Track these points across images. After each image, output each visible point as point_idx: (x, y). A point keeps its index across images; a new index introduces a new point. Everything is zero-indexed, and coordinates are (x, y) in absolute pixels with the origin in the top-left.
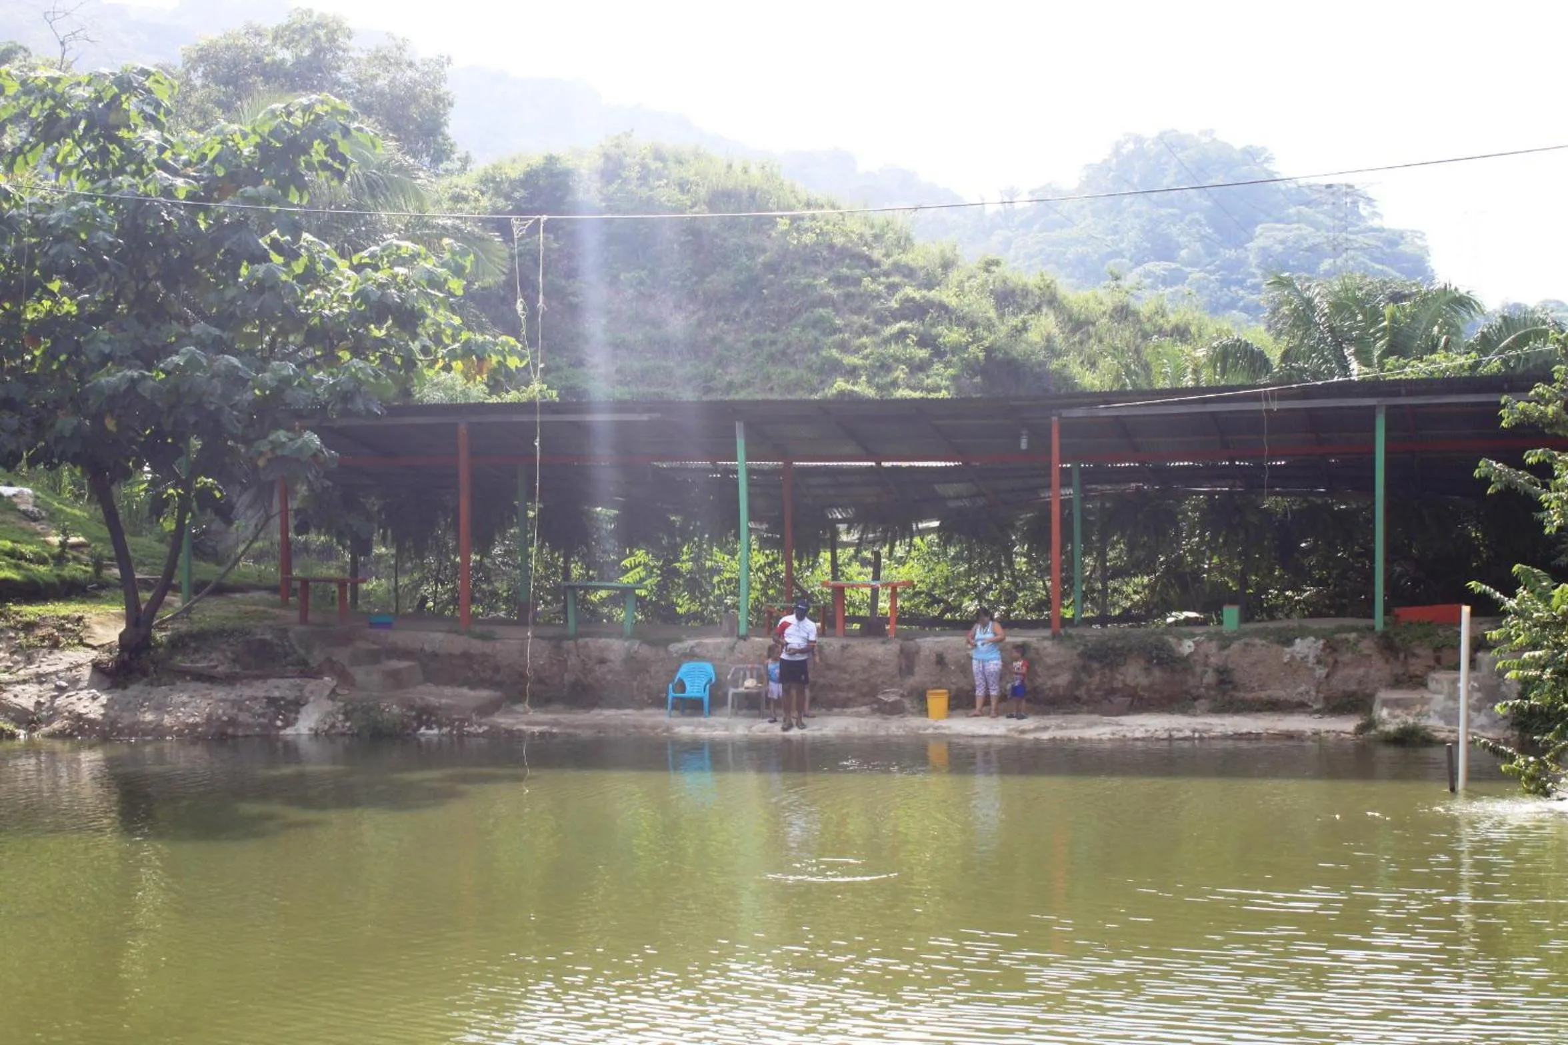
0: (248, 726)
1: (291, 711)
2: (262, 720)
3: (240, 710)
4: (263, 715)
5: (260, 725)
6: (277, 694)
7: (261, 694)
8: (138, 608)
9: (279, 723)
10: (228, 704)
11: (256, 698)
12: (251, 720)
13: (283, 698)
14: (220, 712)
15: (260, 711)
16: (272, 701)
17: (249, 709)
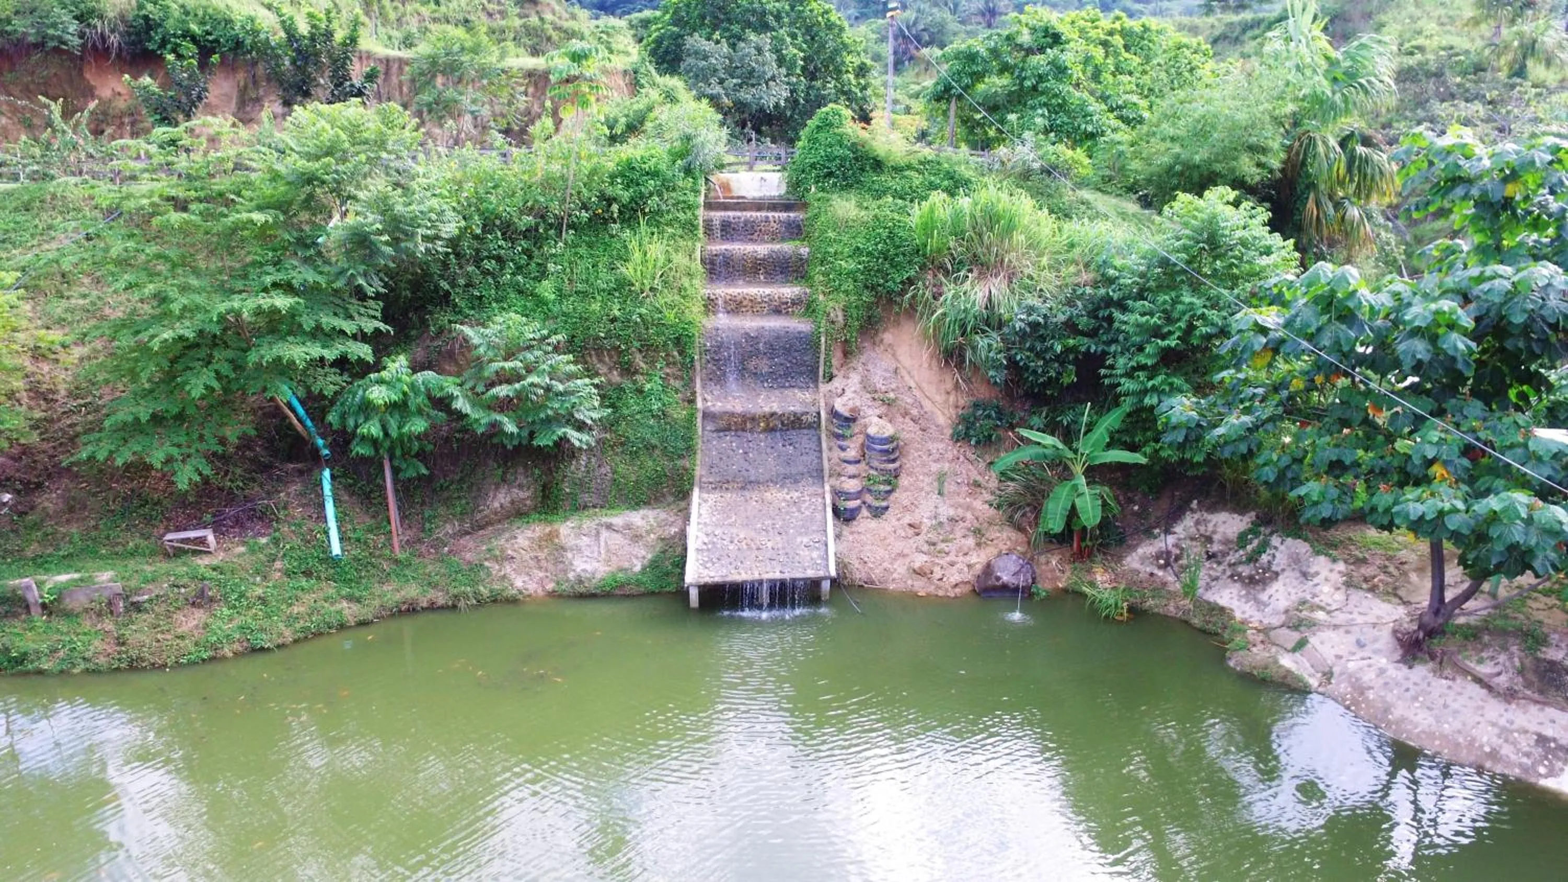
0: (1509, 764)
1: (1559, 759)
2: (1525, 760)
3: (1506, 741)
4: (1528, 755)
5: (1521, 765)
6: (1549, 732)
7: (1533, 727)
8: (1442, 599)
9: (1542, 770)
10: (1496, 731)
11: (1526, 732)
12: (1513, 757)
13: (1555, 740)
14: (1485, 739)
15: (1527, 749)
16: (1542, 740)
17: (1514, 743)
